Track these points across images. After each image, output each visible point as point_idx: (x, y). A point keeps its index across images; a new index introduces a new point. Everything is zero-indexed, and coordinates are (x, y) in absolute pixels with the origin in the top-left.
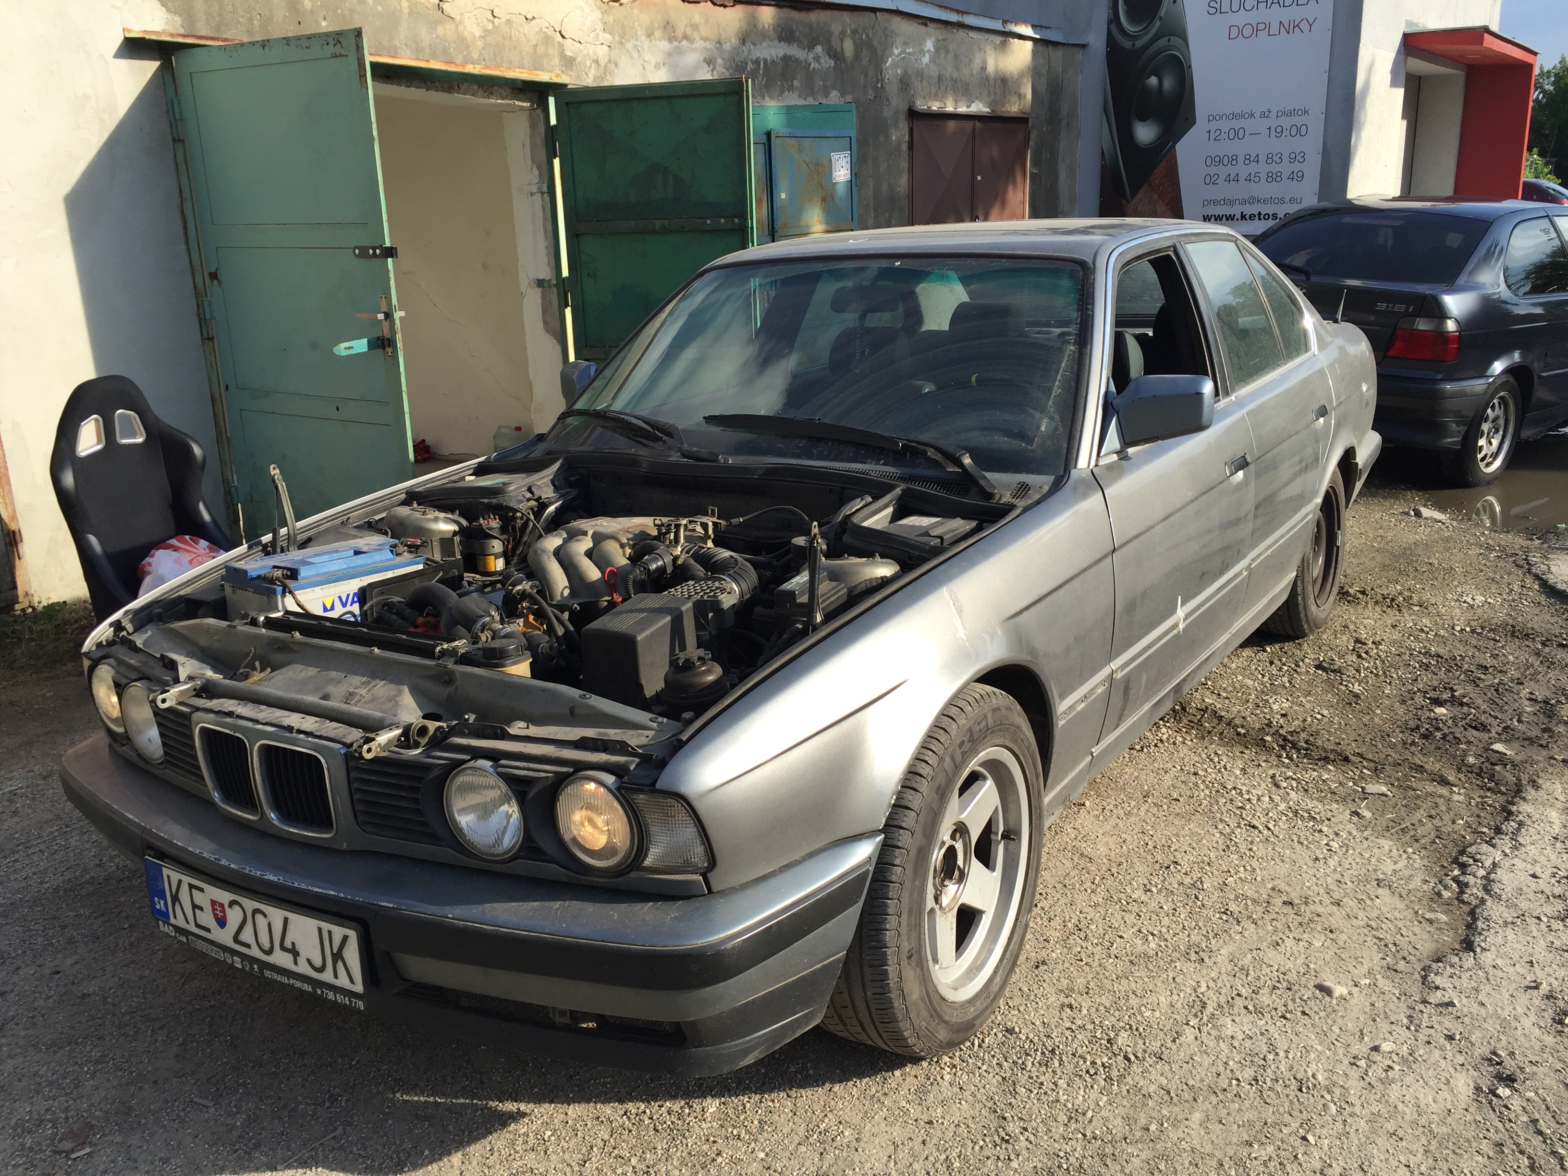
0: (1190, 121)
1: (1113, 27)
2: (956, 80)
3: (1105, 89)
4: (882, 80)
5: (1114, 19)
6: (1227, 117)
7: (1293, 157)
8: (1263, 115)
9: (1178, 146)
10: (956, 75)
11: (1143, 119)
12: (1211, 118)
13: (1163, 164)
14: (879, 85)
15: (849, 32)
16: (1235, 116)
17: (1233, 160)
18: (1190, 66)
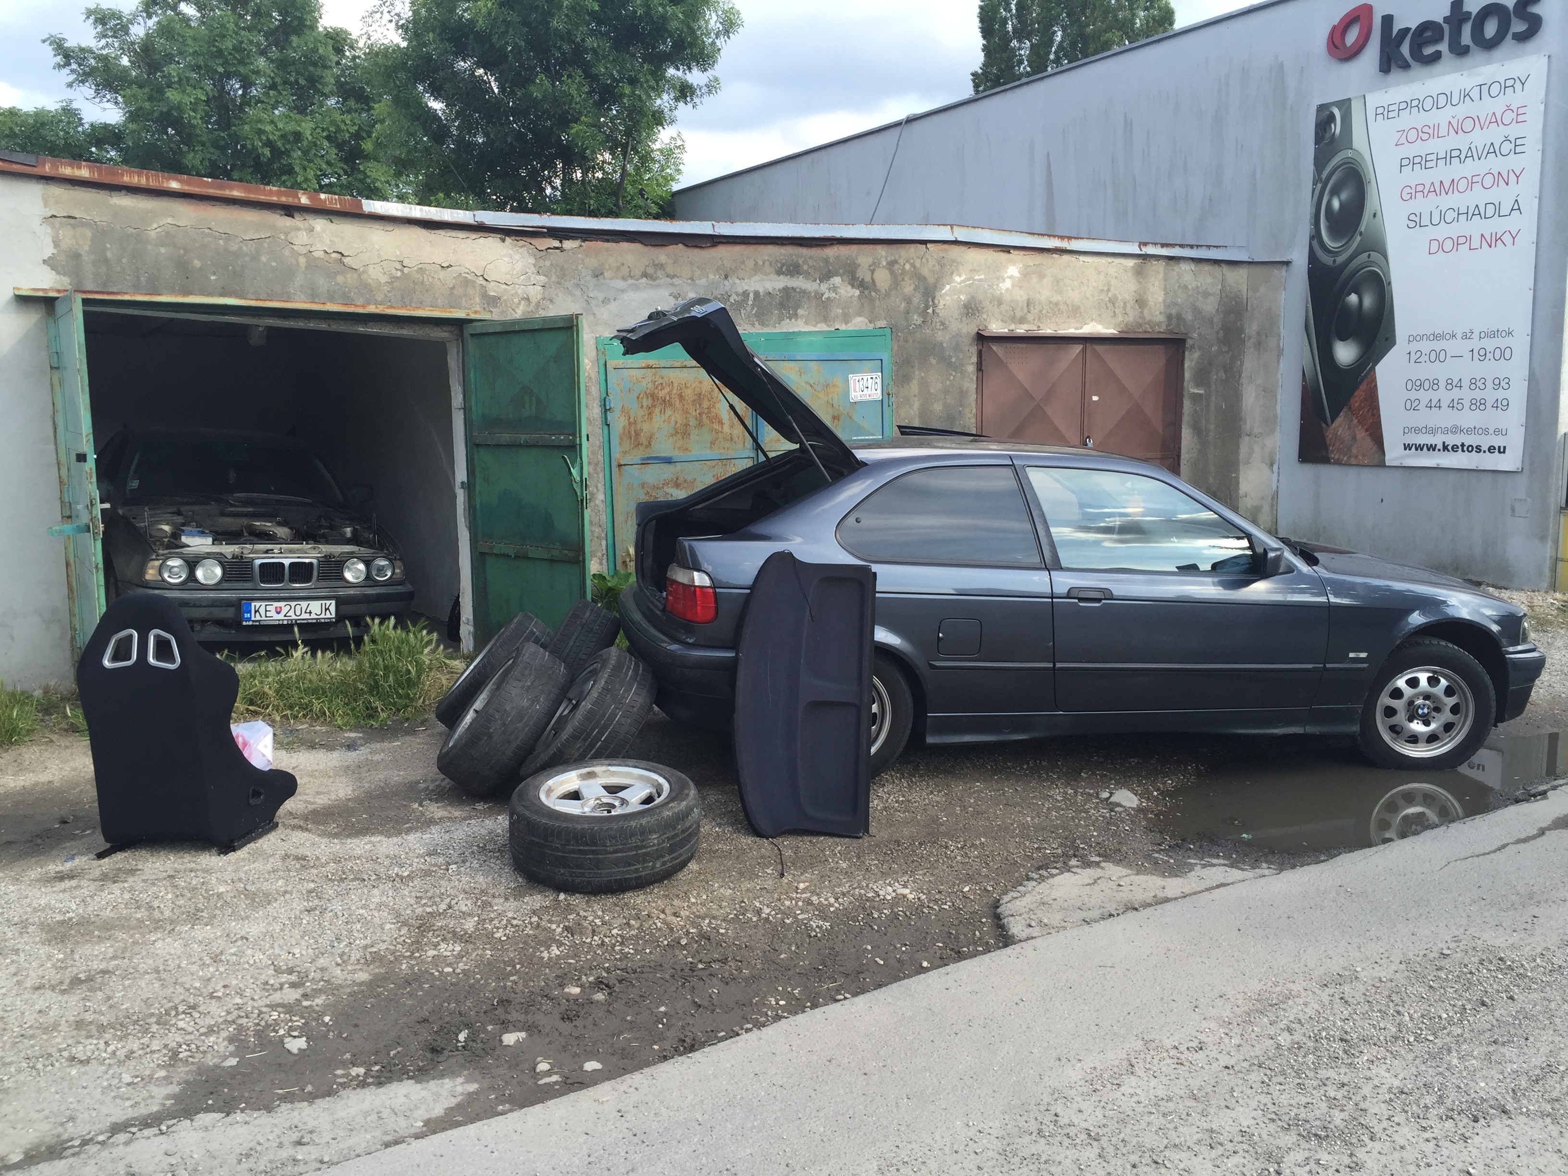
0: (1390, 341)
1: (1315, 243)
2: (1057, 304)
3: (1307, 307)
4: (935, 306)
5: (1316, 236)
6: (1428, 338)
7: (1498, 384)
8: (1465, 337)
9: (1377, 368)
10: (1056, 298)
11: (1343, 339)
12: (1412, 339)
13: (1363, 387)
14: (930, 311)
15: (884, 263)
16: (1436, 337)
17: (1434, 384)
18: (1390, 283)
